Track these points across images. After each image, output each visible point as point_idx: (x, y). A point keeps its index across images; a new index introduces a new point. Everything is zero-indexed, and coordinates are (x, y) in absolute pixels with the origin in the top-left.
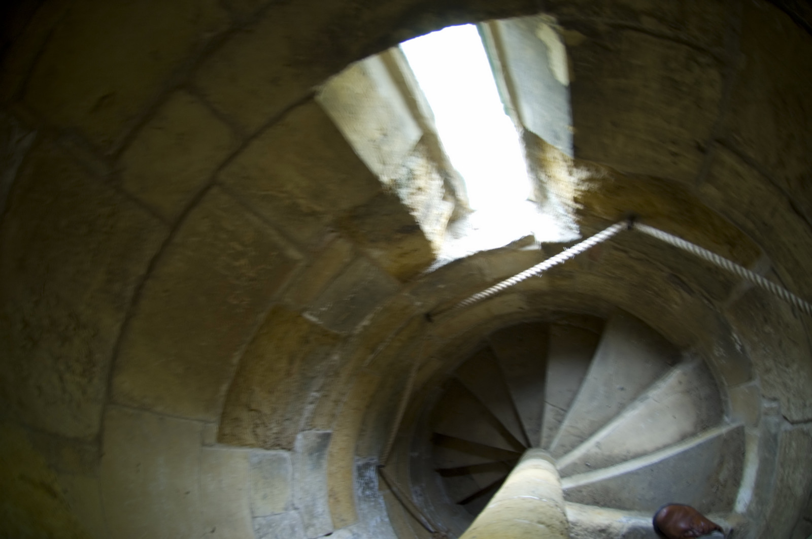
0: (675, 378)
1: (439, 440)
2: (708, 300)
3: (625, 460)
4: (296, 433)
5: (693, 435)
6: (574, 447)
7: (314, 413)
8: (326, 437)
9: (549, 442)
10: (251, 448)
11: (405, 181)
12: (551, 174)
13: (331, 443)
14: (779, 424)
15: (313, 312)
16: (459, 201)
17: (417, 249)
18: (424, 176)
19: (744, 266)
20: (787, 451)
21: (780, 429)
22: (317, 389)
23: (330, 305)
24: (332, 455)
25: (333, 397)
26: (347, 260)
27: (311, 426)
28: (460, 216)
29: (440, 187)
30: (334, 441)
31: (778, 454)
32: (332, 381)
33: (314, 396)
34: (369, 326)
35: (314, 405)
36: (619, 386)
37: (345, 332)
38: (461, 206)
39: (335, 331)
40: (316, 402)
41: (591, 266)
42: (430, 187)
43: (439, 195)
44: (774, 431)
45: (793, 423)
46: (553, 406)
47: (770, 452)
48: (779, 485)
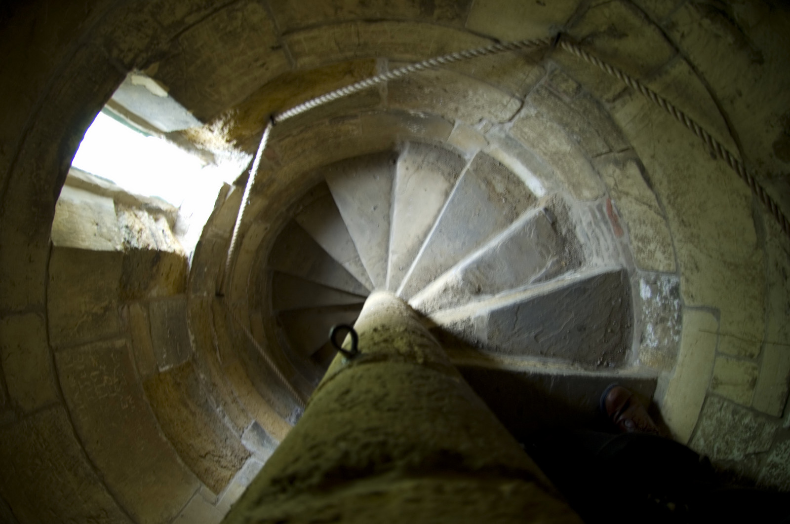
0: (400, 169)
4: (240, 442)
5: (452, 186)
6: (385, 269)
7: (232, 420)
8: (256, 426)
9: (370, 283)
10: (233, 478)
11: (129, 237)
12: (202, 141)
13: (263, 427)
14: (501, 130)
15: (162, 365)
16: (166, 211)
17: (171, 265)
18: (135, 221)
19: (371, 75)
20: (526, 138)
21: (505, 131)
22: (216, 406)
23: (165, 351)
24: (273, 433)
25: (229, 399)
26: (145, 314)
27: (241, 430)
28: (176, 218)
29: (149, 216)
30: (264, 424)
31: (523, 144)
32: (217, 391)
33: (220, 411)
34: (195, 338)
35: (226, 416)
36: (372, 208)
37: (188, 356)
38: (171, 212)
39: (184, 361)
40: (225, 413)
41: (277, 163)
42: (144, 223)
43: (153, 221)
44: (503, 135)
45: (510, 120)
46: (348, 260)
47: (516, 148)
48: (547, 158)
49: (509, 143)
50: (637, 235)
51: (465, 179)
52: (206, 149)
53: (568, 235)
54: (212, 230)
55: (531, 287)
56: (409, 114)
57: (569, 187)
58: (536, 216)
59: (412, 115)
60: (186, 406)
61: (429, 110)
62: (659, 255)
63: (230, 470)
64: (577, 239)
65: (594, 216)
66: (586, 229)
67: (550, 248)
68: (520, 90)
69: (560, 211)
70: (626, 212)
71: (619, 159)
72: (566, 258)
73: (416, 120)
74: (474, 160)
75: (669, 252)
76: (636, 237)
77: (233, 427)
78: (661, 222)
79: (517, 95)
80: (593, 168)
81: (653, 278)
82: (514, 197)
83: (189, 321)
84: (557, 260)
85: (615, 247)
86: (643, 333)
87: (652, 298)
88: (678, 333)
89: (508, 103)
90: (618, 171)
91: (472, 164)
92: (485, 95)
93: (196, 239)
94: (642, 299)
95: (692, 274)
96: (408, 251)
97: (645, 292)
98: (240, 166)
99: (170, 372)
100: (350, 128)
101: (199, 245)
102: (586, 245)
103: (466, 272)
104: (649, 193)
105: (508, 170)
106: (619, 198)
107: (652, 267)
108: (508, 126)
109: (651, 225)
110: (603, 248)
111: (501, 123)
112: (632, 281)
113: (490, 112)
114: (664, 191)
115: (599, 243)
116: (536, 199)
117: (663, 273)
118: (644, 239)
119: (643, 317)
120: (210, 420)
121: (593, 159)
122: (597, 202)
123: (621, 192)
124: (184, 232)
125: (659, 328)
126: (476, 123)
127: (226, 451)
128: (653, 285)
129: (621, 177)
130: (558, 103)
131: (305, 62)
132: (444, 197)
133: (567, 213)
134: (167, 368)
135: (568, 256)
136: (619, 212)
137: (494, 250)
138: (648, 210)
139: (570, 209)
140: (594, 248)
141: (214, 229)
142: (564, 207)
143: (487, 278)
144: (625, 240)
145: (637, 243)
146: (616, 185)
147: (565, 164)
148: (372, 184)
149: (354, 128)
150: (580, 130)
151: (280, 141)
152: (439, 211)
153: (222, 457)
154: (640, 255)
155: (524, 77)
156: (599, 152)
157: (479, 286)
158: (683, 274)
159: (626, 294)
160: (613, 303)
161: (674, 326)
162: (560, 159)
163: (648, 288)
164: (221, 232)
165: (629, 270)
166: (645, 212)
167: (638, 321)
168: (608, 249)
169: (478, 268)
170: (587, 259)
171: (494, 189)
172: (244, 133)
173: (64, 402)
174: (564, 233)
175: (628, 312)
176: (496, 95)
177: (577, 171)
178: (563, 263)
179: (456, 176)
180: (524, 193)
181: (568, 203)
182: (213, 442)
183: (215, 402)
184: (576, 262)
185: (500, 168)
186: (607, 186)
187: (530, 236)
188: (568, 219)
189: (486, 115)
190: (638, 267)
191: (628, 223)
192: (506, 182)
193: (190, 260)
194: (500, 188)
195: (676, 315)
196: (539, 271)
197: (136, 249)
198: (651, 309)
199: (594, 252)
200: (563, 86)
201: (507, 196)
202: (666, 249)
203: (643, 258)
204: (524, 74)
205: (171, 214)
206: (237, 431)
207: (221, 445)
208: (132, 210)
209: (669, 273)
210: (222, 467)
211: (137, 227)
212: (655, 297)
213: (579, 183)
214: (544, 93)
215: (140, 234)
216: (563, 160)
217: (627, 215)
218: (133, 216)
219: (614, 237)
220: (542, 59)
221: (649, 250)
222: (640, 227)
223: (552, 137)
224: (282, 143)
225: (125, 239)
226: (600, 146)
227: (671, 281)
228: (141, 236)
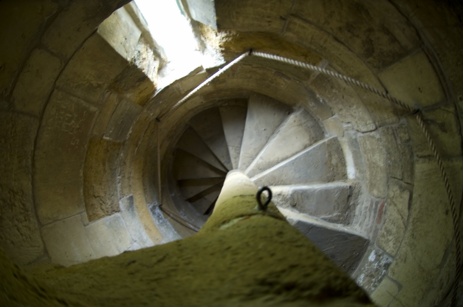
0: (291, 119)
2: (298, 81)
3: (278, 162)
4: (119, 201)
5: (311, 145)
6: (250, 163)
7: (122, 187)
8: (131, 198)
9: (237, 165)
10: (103, 218)
11: (137, 58)
12: (206, 37)
13: (134, 201)
14: (355, 134)
15: (107, 135)
16: (162, 59)
17: (147, 88)
18: (145, 52)
19: (314, 64)
20: (365, 146)
21: (357, 136)
22: (118, 174)
23: (113, 129)
24: (137, 207)
25: (127, 176)
26: (116, 103)
27: (123, 195)
28: (164, 66)
29: (153, 55)
30: (136, 200)
31: (360, 148)
32: (124, 168)
33: (119, 179)
34: (132, 133)
35: (120, 183)
36: (263, 129)
37: (122, 140)
38: (164, 61)
39: (118, 141)
40: (121, 181)
41: (233, 74)
42: (149, 57)
43: (153, 59)
44: (354, 137)
45: (363, 133)
46: (233, 146)
47: (355, 147)
48: (368, 162)
49: (354, 143)
50: (387, 228)
51: (321, 146)
52: (205, 42)
53: (352, 206)
54: (178, 85)
55: (319, 220)
56: (316, 96)
57: (368, 183)
58: (344, 187)
59: (317, 97)
60: (104, 165)
61: (327, 101)
62: (391, 244)
63: (104, 212)
64: (355, 211)
65: (371, 205)
66: (363, 209)
67: (340, 207)
68: (380, 122)
69: (356, 192)
70: (389, 213)
71: (403, 186)
72: (344, 217)
73: (316, 101)
74: (331, 140)
75: (397, 245)
76: (386, 228)
77: (120, 191)
78: (403, 228)
79: (377, 123)
80: (388, 182)
81: (380, 253)
82: (337, 170)
83: (135, 122)
84: (339, 215)
85: (371, 227)
86: (357, 276)
87: (373, 262)
88: (375, 286)
89: (369, 124)
90: (398, 192)
91: (328, 141)
92: (361, 113)
93: (168, 84)
94: (368, 260)
95: (401, 262)
96: (269, 162)
97: (372, 257)
98: (215, 63)
99: (108, 142)
100: (282, 82)
101: (167, 88)
102: (357, 217)
103: (295, 192)
104: (406, 211)
105: (343, 155)
106: (390, 205)
107: (384, 247)
108: (360, 134)
109: (397, 227)
110: (365, 223)
111: (358, 131)
112: (369, 248)
113: (356, 122)
114: (414, 214)
115: (365, 220)
116: (346, 178)
117: (387, 254)
118: (389, 232)
119: (363, 269)
120: (111, 180)
121: (390, 177)
122: (377, 200)
123: (393, 202)
124: (163, 76)
125: (367, 279)
126: (345, 123)
127: (109, 201)
128: (378, 256)
129: (398, 195)
130: (394, 140)
131: (290, 35)
132: (303, 147)
133: (358, 195)
134: (108, 138)
135: (345, 216)
136: (385, 211)
137: (315, 190)
138: (400, 219)
139: (361, 194)
140: (360, 220)
141: (180, 85)
142: (359, 191)
143: (303, 202)
144: (379, 226)
145: (384, 231)
146: (393, 197)
147: (375, 171)
148: (272, 117)
149: (284, 84)
150: (394, 160)
151: (244, 64)
152: (297, 153)
153: (105, 203)
155: (387, 118)
156: (396, 176)
157: (296, 203)
158: (397, 260)
159: (363, 253)
160: (354, 253)
161: (375, 282)
162: (374, 167)
163: (375, 256)
164: (181, 89)
165: (371, 242)
166: (398, 219)
167: (359, 269)
168: (367, 225)
169: (302, 194)
170: (353, 224)
171: (331, 160)
172: (232, 48)
173: (41, 119)
174: (351, 204)
175: (357, 262)
176: (367, 117)
177: (378, 178)
178: (341, 218)
179: (316, 141)
180: (343, 171)
181: (362, 191)
182: (105, 193)
183: (119, 172)
184: (347, 222)
185: (340, 152)
186: (388, 195)
187: (335, 195)
188: (357, 198)
189: (354, 122)
190: (376, 243)
191: (386, 219)
192: (339, 160)
193: (157, 91)
194: (334, 161)
195: (380, 277)
196: (328, 215)
197: (136, 66)
198: (370, 267)
199: (359, 222)
200: (402, 135)
201: (335, 168)
202: (396, 243)
203: (382, 240)
204: (388, 116)
205: (163, 62)
206: (120, 194)
207: (108, 196)
208: (147, 46)
209: (390, 255)
210: (101, 208)
211: (144, 56)
212: (375, 263)
213: (375, 185)
214: (390, 131)
215: (143, 60)
216: (375, 169)
217: (389, 215)
218: (146, 49)
219: (375, 222)
220: (402, 115)
221: (388, 239)
222: (391, 224)
223: (378, 154)
224: (244, 66)
225: (134, 57)
226: (398, 174)
227: (388, 260)
228: (143, 62)
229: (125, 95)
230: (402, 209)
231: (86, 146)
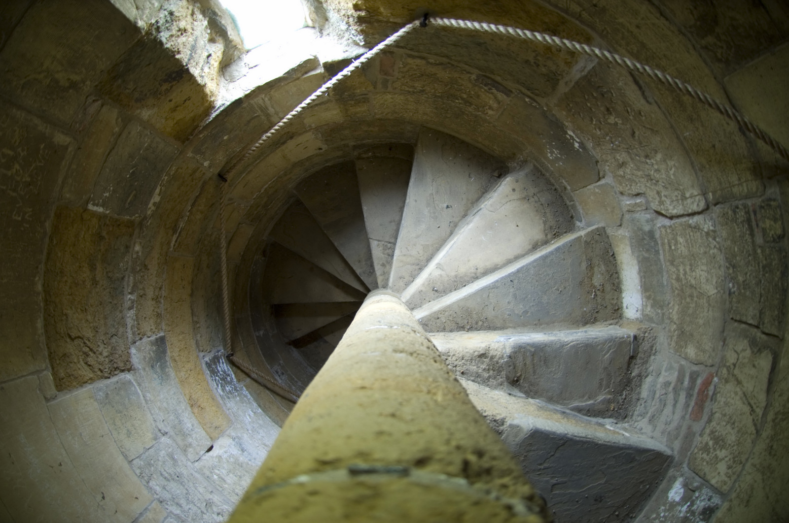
0: (506, 185)
1: (280, 311)
2: (529, 97)
3: (476, 278)
4: (129, 348)
5: (545, 242)
6: (413, 277)
8: (161, 342)
9: (387, 280)
10: (91, 383)
13: (168, 347)
14: (651, 220)
15: (96, 202)
16: (231, 41)
17: (189, 99)
18: (186, 16)
20: (673, 248)
21: (654, 225)
22: (129, 291)
23: (111, 188)
25: (150, 295)
27: (140, 335)
28: (235, 58)
29: (206, 28)
30: (171, 345)
31: (661, 252)
32: (143, 276)
33: (130, 299)
34: (160, 202)
35: (134, 309)
36: (445, 205)
37: (137, 215)
38: (235, 47)
39: (127, 218)
40: (135, 306)
41: (385, 84)
42: (196, 28)
43: (207, 36)
44: (647, 228)
45: (672, 217)
46: (379, 241)
47: (648, 250)
48: (676, 285)
49: (645, 241)
50: (715, 431)
51: (571, 244)
52: (325, 5)
53: (635, 379)
55: (568, 411)
56: (566, 133)
57: (675, 331)
58: (621, 337)
59: (568, 136)
60: (93, 268)
61: (590, 145)
62: (722, 467)
63: (94, 372)
64: (641, 388)
65: (680, 380)
66: (659, 386)
67: (613, 381)
68: (719, 192)
69: (645, 348)
70: (723, 400)
71: (758, 340)
72: (618, 402)
73: (565, 145)
74: (592, 231)
75: (735, 470)
76: (712, 432)
77: (133, 326)
78: (751, 433)
79: (710, 196)
80: (723, 331)
81: (695, 484)
82: (604, 299)
83: (166, 178)
84: (610, 398)
85: (678, 428)
87: (678, 504)
89: (691, 197)
90: (749, 351)
91: (588, 234)
92: (673, 170)
94: (667, 497)
96: (456, 276)
97: (676, 492)
98: (346, 51)
99: (101, 217)
100: (491, 102)
101: (238, 103)
102: (645, 402)
103: (520, 350)
104: (762, 397)
105: (616, 267)
106: (727, 381)
107: (705, 474)
108: (661, 221)
109: (738, 432)
110: (663, 418)
111: (659, 213)
112: (671, 472)
113: (658, 193)
114: (778, 404)
115: (662, 411)
116: (621, 317)
117: (712, 486)
118: (719, 441)
120: (111, 303)
121: (731, 320)
122: (695, 368)
123: (733, 375)
124: (232, 80)
126: (629, 195)
127: (105, 348)
128: (690, 491)
129: (746, 361)
130: (747, 236)
132: (530, 247)
133: (650, 356)
134: (101, 210)
135: (621, 401)
136: (714, 394)
137: (563, 345)
138: (748, 413)
139: (656, 353)
140: (651, 411)
142: (652, 347)
143: (534, 372)
144: (697, 427)
145: (709, 439)
146: (734, 365)
147: (693, 305)
148: (463, 182)
149: (495, 105)
150: (744, 282)
151: (410, 56)
152: (517, 258)
153: (95, 353)
154: (702, 454)
155: (737, 182)
156: (744, 319)
157: (520, 376)
158: (731, 500)
159: (657, 483)
160: (641, 487)
162: (691, 296)
163: (682, 490)
164: (271, 110)
165: (676, 460)
166: (743, 414)
167: (644, 517)
168: (667, 423)
169: (533, 354)
170: (635, 418)
171: (592, 276)
174: (633, 374)
175: (644, 502)
176: (687, 180)
177: (701, 322)
178: (612, 406)
179: (557, 236)
180: (615, 301)
181: (658, 346)
182: (96, 330)
183: (131, 285)
184: (623, 413)
185: (610, 259)
186: (723, 359)
187: (605, 355)
188: (647, 362)
189: (651, 194)
190: (689, 464)
191: (716, 412)
192: (607, 278)
193: (215, 111)
194: (597, 280)
196: (585, 401)
197: (161, 43)
198: (670, 513)
199: (649, 415)
200: (768, 223)
201: (598, 293)
202: (734, 466)
203: (702, 458)
204: (739, 179)
205: (233, 49)
206: (134, 334)
207: (103, 338)
208: (194, 6)
209: (716, 490)
210: (86, 363)
211: (182, 24)
212: (682, 506)
213: (692, 335)
214: (741, 214)
215: (179, 33)
216: (695, 299)
217: (722, 403)
218: (190, 12)
219: (688, 416)
220: (770, 178)
221: (716, 455)
222: (727, 425)
223: (704, 268)
224: (410, 61)
225: (157, 22)
226: (751, 313)
227: (712, 501)
228: (178, 36)
229: (139, 111)
230: (753, 391)
231: (48, 225)
